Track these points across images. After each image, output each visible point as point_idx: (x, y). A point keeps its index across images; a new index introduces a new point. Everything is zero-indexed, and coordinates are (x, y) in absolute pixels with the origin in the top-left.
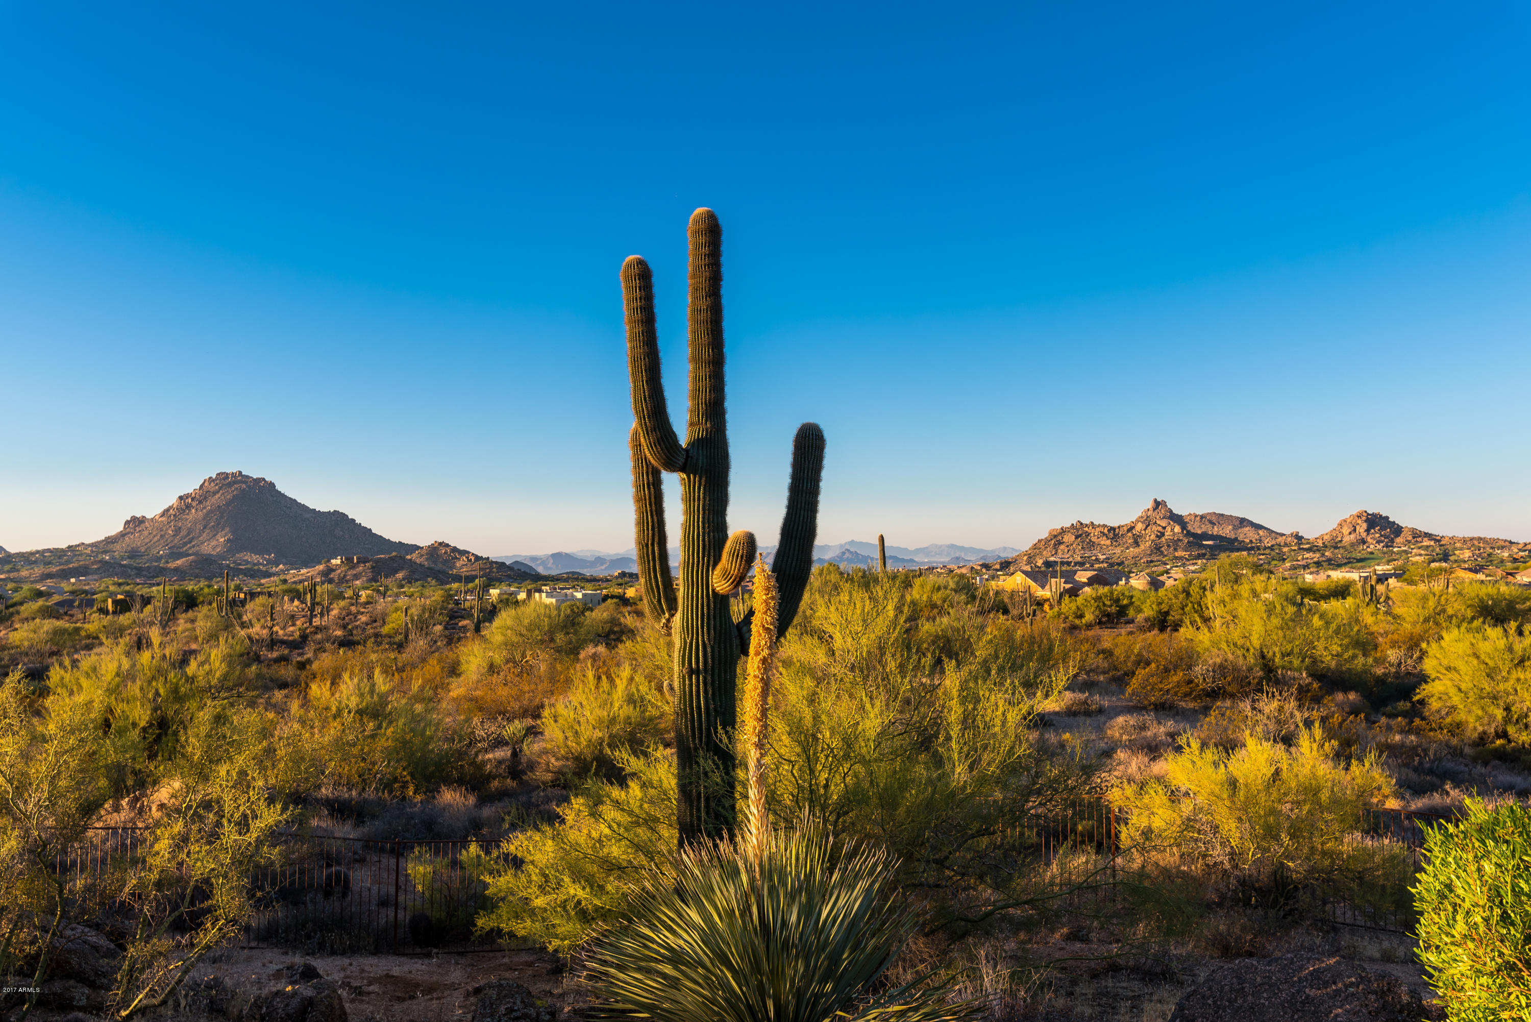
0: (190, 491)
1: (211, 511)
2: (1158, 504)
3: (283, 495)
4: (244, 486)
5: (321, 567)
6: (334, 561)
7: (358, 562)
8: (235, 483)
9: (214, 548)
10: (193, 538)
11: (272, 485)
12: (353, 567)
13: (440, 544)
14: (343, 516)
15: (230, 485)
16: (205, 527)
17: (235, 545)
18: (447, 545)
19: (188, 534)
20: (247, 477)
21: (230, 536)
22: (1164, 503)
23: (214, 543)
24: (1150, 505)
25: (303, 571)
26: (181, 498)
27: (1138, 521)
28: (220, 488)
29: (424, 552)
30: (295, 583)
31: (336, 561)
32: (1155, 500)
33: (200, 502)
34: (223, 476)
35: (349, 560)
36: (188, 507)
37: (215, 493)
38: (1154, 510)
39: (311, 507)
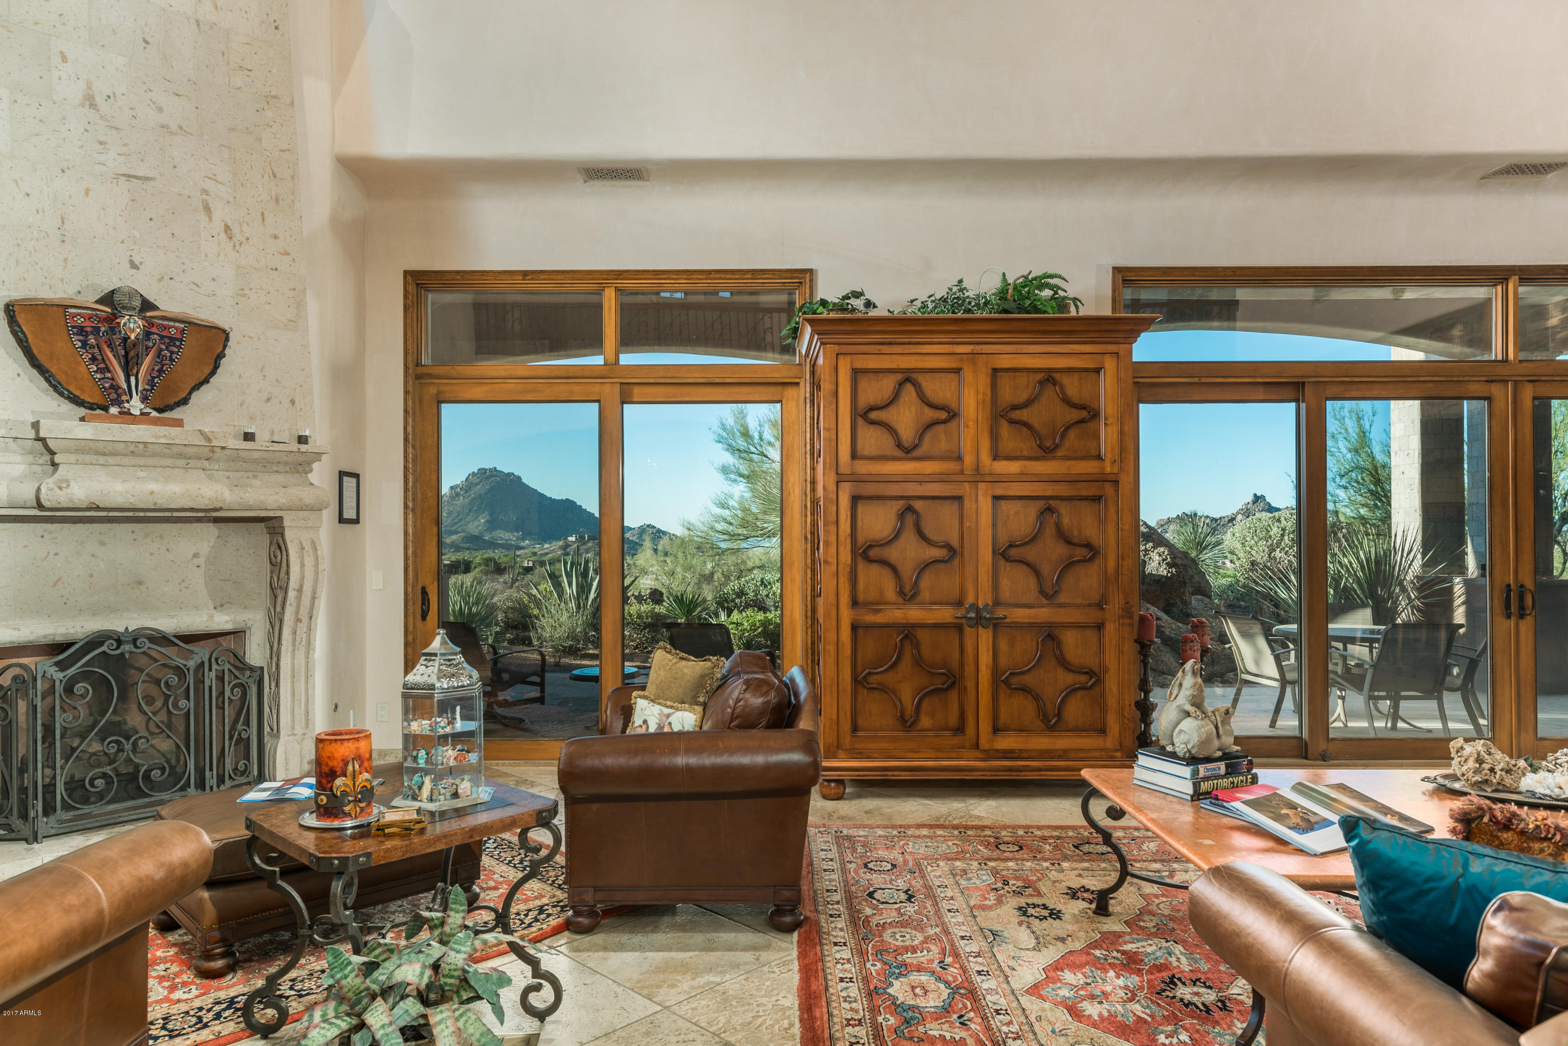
0: (459, 482)
1: (475, 498)
2: (1257, 499)
3: (528, 486)
4: (498, 479)
5: (561, 543)
6: (570, 539)
7: (589, 539)
8: (492, 476)
9: (477, 527)
10: (461, 519)
11: (519, 478)
12: (584, 544)
13: (648, 526)
14: (573, 503)
15: (488, 478)
16: (470, 511)
17: (492, 525)
18: (654, 527)
19: (458, 516)
20: (500, 472)
21: (488, 518)
22: (1263, 497)
23: (476, 523)
24: (1250, 499)
25: (546, 546)
26: (452, 488)
27: (1238, 513)
28: (481, 481)
29: (635, 532)
30: (541, 555)
31: (572, 539)
32: (1255, 495)
33: (466, 491)
34: (482, 471)
35: (582, 537)
36: (458, 495)
37: (477, 484)
38: (1254, 504)
39: (549, 496)
